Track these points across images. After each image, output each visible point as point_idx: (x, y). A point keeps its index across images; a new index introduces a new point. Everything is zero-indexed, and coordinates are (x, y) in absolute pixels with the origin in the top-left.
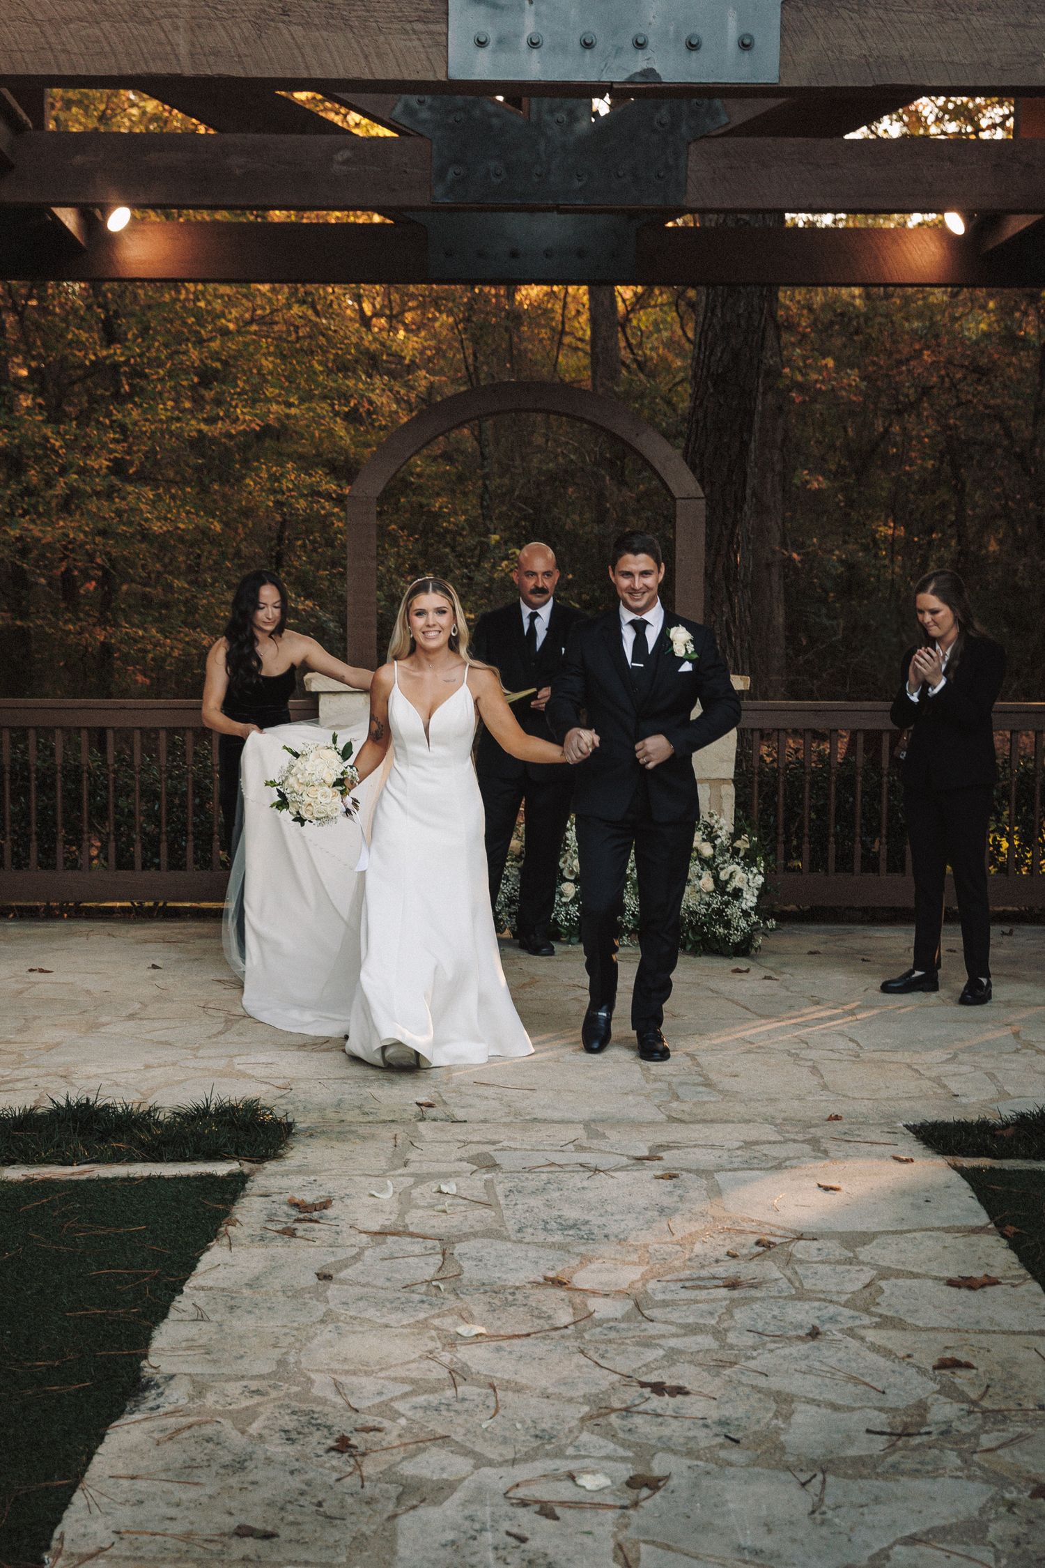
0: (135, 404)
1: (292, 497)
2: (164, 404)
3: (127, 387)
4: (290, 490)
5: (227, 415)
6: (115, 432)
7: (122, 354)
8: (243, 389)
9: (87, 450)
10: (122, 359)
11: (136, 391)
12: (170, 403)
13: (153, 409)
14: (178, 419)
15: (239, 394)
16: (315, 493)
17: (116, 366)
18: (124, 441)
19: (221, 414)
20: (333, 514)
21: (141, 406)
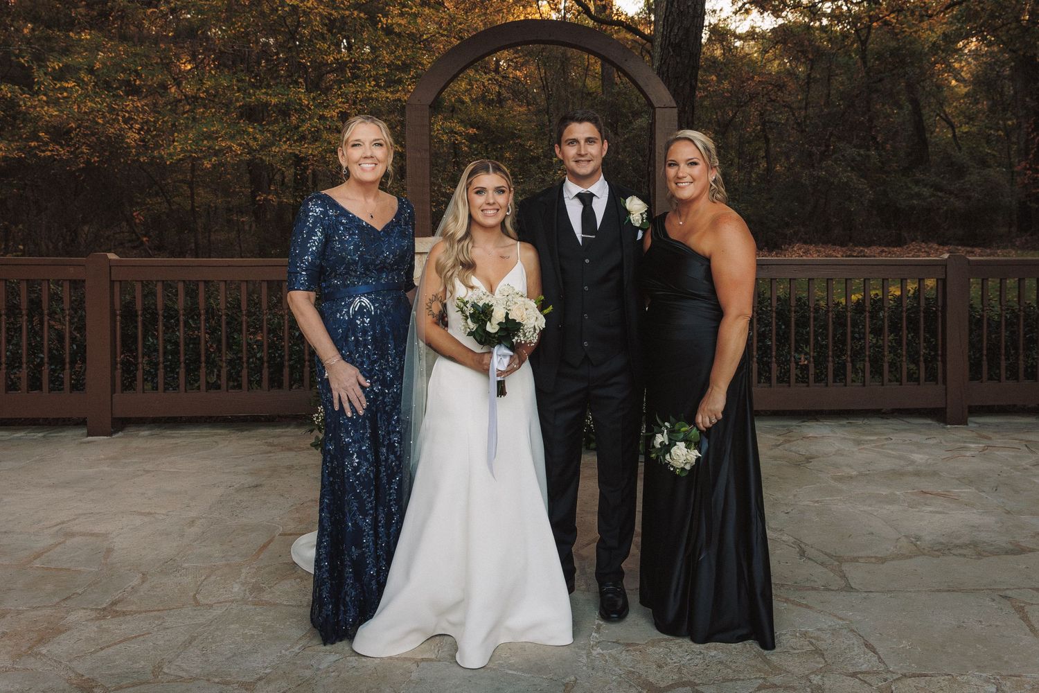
0: (354, 83)
1: (440, 133)
2: (370, 83)
3: (349, 74)
4: (438, 130)
5: (403, 90)
6: (342, 98)
7: (349, 56)
8: (413, 76)
9: (326, 107)
10: (348, 59)
11: (355, 76)
12: (373, 83)
13: (364, 86)
14: (376, 91)
15: (411, 79)
16: (452, 132)
17: (346, 63)
18: (347, 102)
19: (400, 89)
20: (461, 143)
21: (357, 84)
